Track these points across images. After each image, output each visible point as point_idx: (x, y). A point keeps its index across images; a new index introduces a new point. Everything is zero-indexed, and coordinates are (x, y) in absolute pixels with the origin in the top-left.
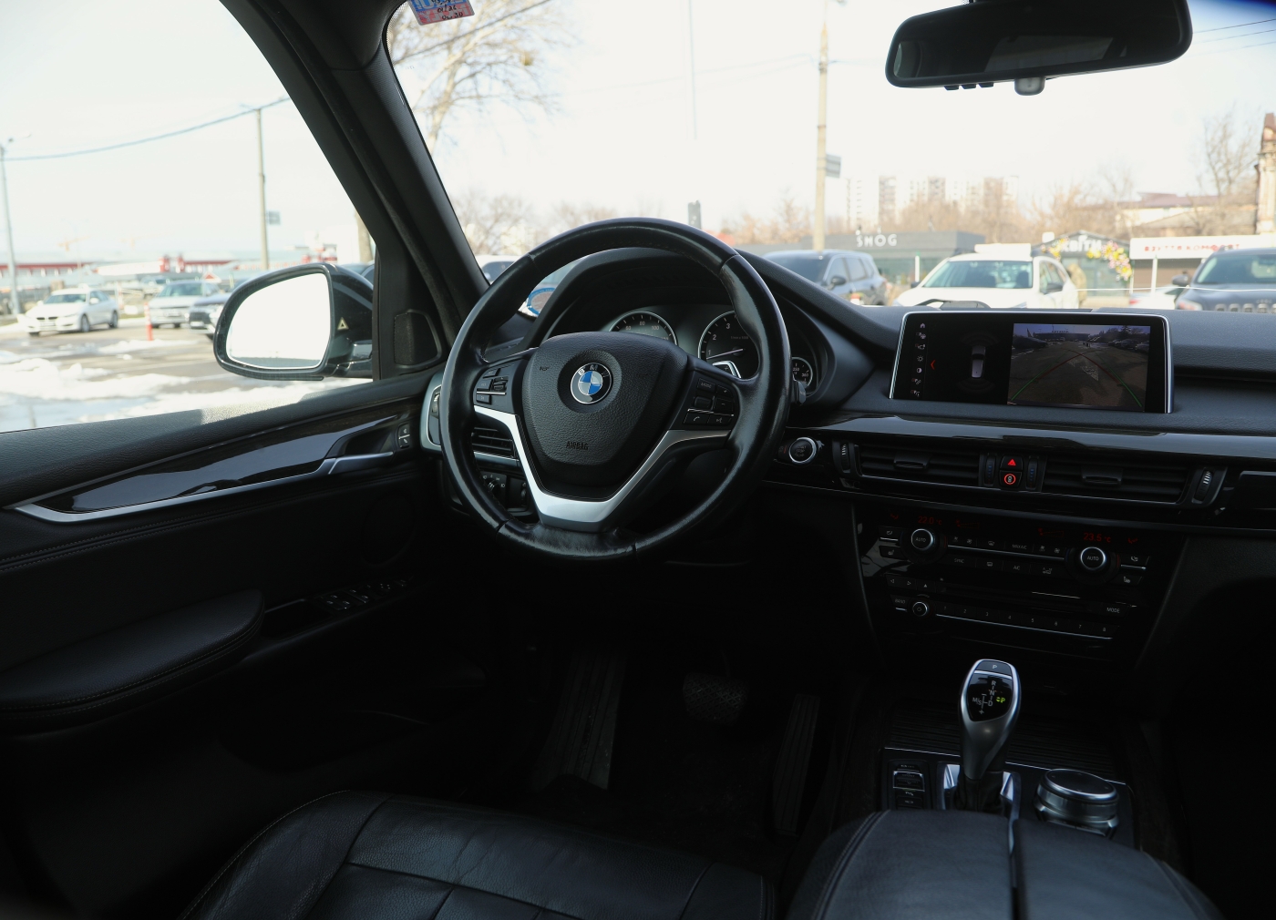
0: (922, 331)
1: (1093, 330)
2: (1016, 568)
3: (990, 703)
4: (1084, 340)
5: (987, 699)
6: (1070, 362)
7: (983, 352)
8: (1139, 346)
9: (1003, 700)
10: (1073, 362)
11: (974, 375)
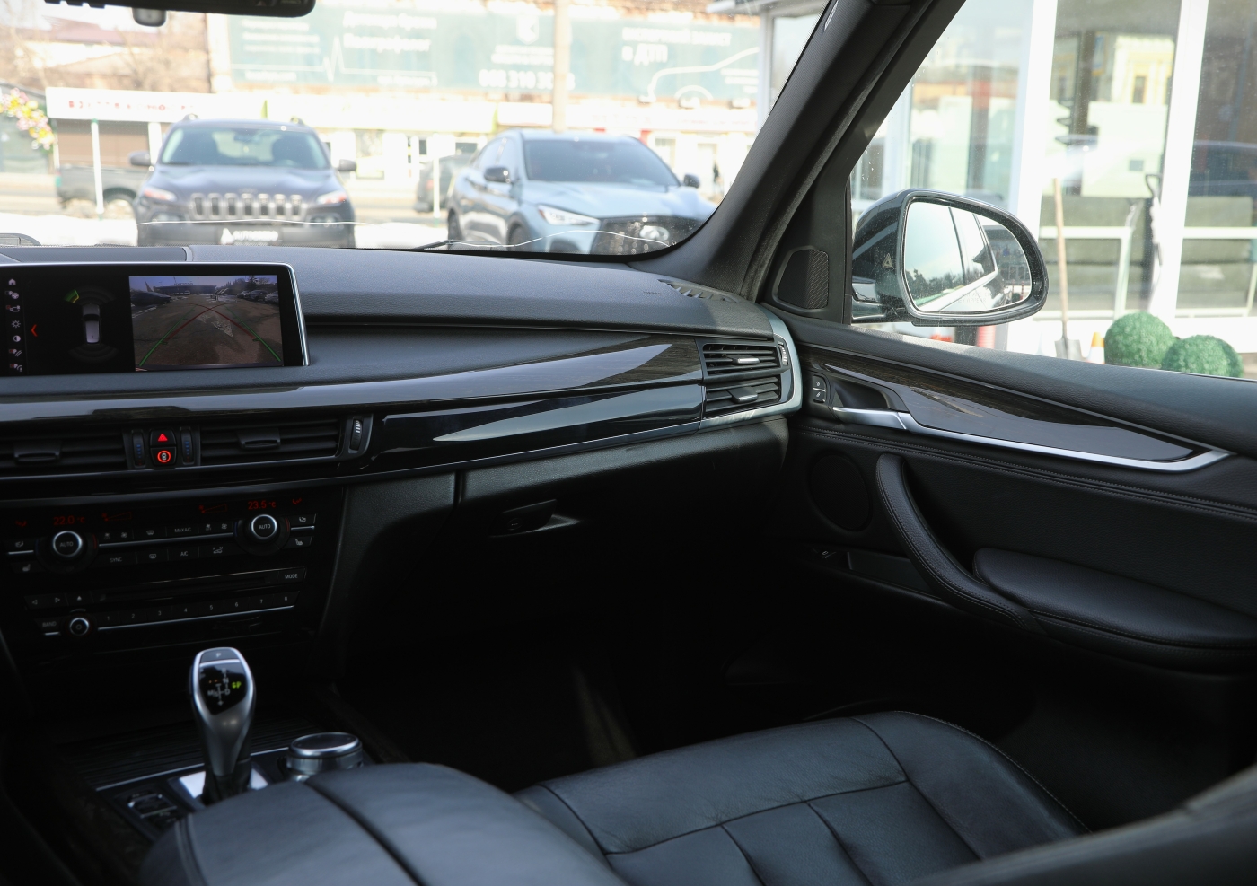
0: (13, 288)
1: (220, 281)
2: (184, 554)
3: (227, 692)
4: (210, 292)
5: (223, 688)
6: (199, 318)
7: (97, 311)
8: (268, 297)
9: (238, 685)
10: (203, 318)
11: (90, 339)
